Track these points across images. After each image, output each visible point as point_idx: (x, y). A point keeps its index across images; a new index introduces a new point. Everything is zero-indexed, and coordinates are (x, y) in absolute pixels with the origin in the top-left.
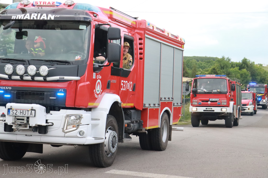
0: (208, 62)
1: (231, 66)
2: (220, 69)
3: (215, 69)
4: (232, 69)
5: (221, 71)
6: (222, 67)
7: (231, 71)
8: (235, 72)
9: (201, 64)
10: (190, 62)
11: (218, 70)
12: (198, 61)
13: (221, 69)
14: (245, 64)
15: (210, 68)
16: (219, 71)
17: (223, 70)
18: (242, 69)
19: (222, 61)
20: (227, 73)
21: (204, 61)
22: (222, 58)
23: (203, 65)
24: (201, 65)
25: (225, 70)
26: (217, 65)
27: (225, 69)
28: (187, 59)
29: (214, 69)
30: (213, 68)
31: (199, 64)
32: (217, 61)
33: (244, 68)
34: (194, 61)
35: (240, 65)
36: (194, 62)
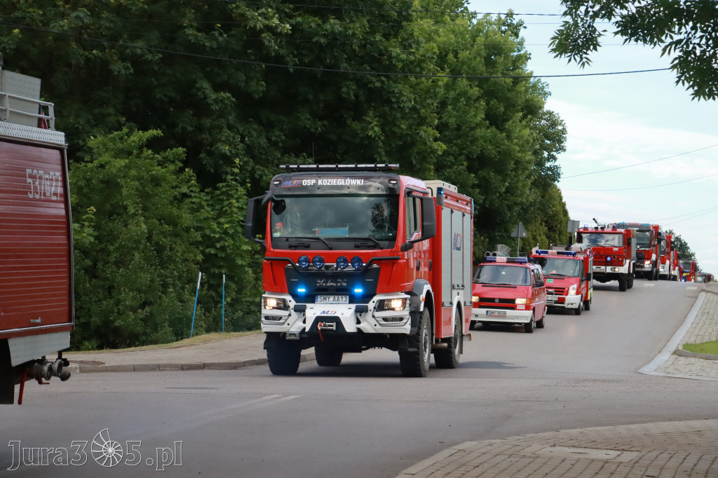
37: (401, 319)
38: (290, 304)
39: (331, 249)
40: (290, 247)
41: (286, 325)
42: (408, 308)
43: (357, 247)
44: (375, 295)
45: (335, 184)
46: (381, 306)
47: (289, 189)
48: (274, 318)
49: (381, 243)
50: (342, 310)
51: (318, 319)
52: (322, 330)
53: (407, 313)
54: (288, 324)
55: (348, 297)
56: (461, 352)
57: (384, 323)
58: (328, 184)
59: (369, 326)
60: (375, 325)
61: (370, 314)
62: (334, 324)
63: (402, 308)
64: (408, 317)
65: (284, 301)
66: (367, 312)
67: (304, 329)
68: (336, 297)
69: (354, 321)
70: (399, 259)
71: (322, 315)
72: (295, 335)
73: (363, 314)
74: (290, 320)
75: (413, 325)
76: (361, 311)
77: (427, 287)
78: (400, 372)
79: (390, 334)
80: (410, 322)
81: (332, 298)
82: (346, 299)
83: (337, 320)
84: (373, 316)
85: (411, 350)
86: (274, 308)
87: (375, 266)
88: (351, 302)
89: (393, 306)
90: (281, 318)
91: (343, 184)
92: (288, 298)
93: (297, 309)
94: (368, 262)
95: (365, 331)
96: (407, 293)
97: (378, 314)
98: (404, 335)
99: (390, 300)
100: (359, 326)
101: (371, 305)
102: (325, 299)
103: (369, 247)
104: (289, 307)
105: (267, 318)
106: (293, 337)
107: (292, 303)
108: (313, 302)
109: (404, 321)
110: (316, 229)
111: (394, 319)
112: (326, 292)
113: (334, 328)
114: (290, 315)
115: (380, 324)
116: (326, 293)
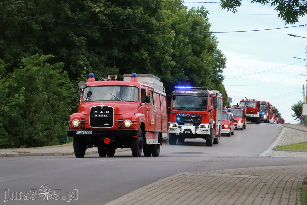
37: (208, 130)
38: (177, 125)
40: (177, 110)
41: (176, 131)
42: (209, 128)
43: (196, 110)
44: (200, 124)
46: (202, 127)
47: (178, 94)
48: (172, 129)
49: (203, 110)
50: (192, 127)
51: (185, 130)
52: (186, 133)
53: (209, 129)
56: (219, 139)
59: (199, 132)
61: (199, 129)
65: (175, 124)
67: (181, 132)
69: (195, 130)
70: (207, 114)
74: (177, 130)
75: (210, 132)
76: (197, 128)
77: (214, 122)
78: (206, 145)
81: (189, 124)
82: (192, 124)
83: (190, 130)
85: (210, 139)
87: (201, 116)
89: (205, 127)
90: (174, 129)
92: (177, 124)
96: (209, 123)
97: (201, 129)
98: (208, 135)
99: (205, 125)
100: (196, 132)
101: (200, 126)
103: (199, 111)
105: (170, 129)
106: (177, 134)
107: (178, 125)
108: (183, 125)
109: (208, 131)
111: (205, 130)
112: (187, 122)
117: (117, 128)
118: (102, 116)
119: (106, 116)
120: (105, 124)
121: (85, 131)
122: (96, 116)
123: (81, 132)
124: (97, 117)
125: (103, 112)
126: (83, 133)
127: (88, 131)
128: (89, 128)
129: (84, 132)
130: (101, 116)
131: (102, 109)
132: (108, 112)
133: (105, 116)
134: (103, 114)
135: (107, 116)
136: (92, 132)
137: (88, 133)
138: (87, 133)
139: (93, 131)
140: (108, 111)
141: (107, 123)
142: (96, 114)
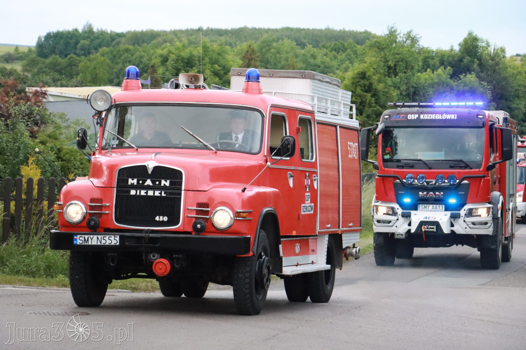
0: (337, 50)
1: (421, 64)
2: (385, 75)
3: (368, 74)
4: (425, 77)
5: (389, 81)
6: (389, 68)
7: (422, 81)
8: (438, 84)
9: (314, 56)
10: (272, 50)
11: (376, 77)
12: (302, 45)
13: (389, 77)
14: (470, 56)
15: (346, 70)
16: (379, 81)
17: (394, 79)
18: (461, 76)
19: (392, 44)
20: (408, 89)
21: (323, 46)
22: (388, 33)
23: (318, 61)
24: (312, 61)
25: (401, 78)
26: (374, 59)
27: (400, 74)
28: (261, 40)
29: (363, 76)
30: (361, 70)
31: (304, 55)
32: (371, 46)
33: (468, 70)
34: (287, 44)
35: (453, 59)
36: (289, 50)
37: (486, 223)
38: (398, 211)
39: (430, 168)
43: (451, 167)
44: (465, 204)
45: (433, 118)
46: (470, 213)
48: (384, 222)
51: (422, 223)
52: (425, 231)
53: (491, 219)
54: (396, 227)
55: (444, 206)
57: (473, 226)
58: (429, 118)
60: (466, 228)
61: (461, 219)
62: (435, 227)
63: (487, 215)
64: (491, 222)
66: (459, 218)
67: (409, 230)
68: (435, 206)
71: (425, 220)
72: (402, 235)
73: (456, 220)
74: (398, 224)
76: (455, 217)
79: (476, 235)
80: (492, 226)
81: (431, 206)
82: (442, 207)
83: (437, 224)
84: (464, 221)
86: (384, 214)
87: (466, 182)
88: (446, 210)
89: (479, 214)
90: (390, 222)
91: (441, 118)
92: (396, 206)
93: (404, 215)
94: (461, 179)
95: (457, 233)
96: (490, 203)
97: (467, 219)
100: (452, 228)
101: (463, 212)
102: (425, 207)
103: (461, 167)
104: (397, 213)
105: (379, 221)
107: (400, 211)
108: (416, 209)
109: (489, 225)
110: (419, 153)
113: (435, 230)
114: (398, 220)
115: (470, 227)
116: (426, 202)
117: (190, 229)
118: (150, 193)
119: (161, 193)
120: (157, 218)
121: (99, 237)
122: (133, 192)
123: (86, 237)
124: (135, 196)
125: (152, 181)
126: (94, 240)
127: (107, 236)
128: (112, 227)
129: (95, 237)
130: (147, 193)
131: (150, 172)
132: (168, 184)
133: (157, 193)
134: (153, 188)
135: (163, 195)
136: (118, 239)
137: (108, 243)
138: (103, 242)
139: (121, 238)
140: (168, 181)
141: (164, 216)
142: (133, 187)
